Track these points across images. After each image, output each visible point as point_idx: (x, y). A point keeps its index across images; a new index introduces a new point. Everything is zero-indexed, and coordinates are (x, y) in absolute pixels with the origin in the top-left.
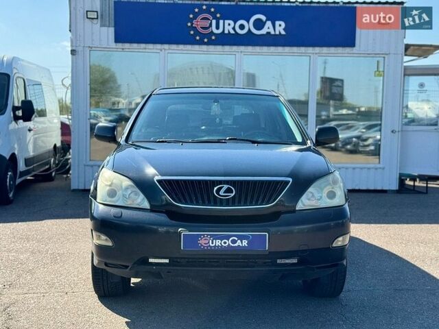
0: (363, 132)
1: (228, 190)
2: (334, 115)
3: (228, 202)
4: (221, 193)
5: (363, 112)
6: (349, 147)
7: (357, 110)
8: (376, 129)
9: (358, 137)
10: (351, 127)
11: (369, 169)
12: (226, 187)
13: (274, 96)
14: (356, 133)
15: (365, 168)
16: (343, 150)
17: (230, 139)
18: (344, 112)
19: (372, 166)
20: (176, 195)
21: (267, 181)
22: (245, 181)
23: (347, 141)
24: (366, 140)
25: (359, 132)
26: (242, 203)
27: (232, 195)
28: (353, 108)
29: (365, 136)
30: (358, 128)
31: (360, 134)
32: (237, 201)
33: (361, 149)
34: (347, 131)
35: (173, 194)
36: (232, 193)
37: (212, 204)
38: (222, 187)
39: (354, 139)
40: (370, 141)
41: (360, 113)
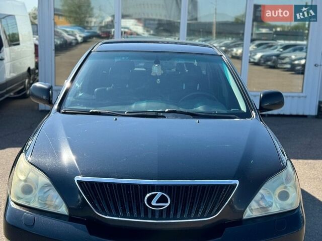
0: (281, 51)
1: (162, 200)
2: (257, 34)
3: (161, 214)
4: (154, 203)
5: (278, 32)
6: (269, 63)
7: (274, 30)
8: (291, 49)
9: (278, 56)
10: (271, 46)
11: (293, 97)
12: (159, 194)
13: (218, 55)
14: (275, 52)
15: (289, 96)
16: (265, 65)
17: (169, 112)
18: (264, 31)
19: (296, 94)
20: (99, 203)
21: (209, 186)
22: (183, 186)
23: (268, 58)
24: (283, 58)
25: (278, 50)
26: (179, 215)
27: (167, 205)
28: (271, 27)
29: (282, 55)
30: (276, 48)
31: (278, 52)
32: (172, 213)
33: (279, 66)
34: (268, 49)
35: (96, 201)
36: (167, 202)
37: (142, 215)
38: (155, 195)
39: (274, 57)
40: (287, 60)
41: (277, 33)
